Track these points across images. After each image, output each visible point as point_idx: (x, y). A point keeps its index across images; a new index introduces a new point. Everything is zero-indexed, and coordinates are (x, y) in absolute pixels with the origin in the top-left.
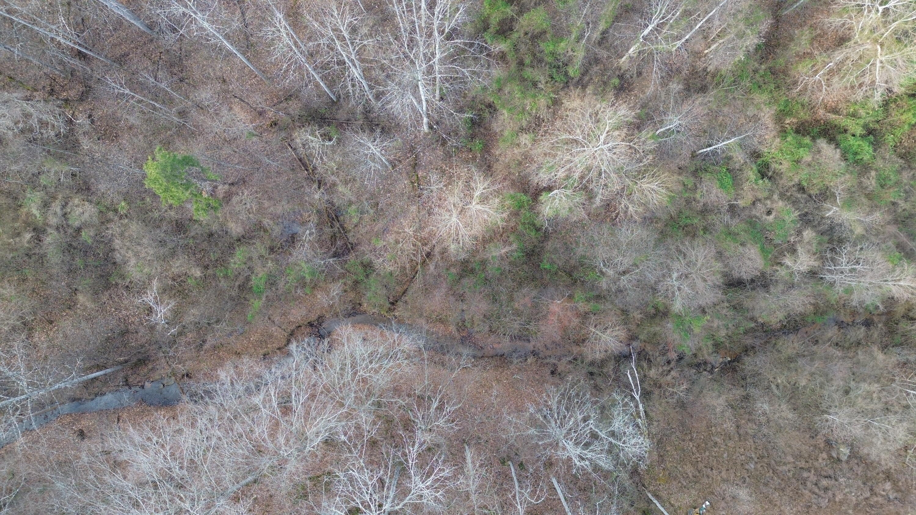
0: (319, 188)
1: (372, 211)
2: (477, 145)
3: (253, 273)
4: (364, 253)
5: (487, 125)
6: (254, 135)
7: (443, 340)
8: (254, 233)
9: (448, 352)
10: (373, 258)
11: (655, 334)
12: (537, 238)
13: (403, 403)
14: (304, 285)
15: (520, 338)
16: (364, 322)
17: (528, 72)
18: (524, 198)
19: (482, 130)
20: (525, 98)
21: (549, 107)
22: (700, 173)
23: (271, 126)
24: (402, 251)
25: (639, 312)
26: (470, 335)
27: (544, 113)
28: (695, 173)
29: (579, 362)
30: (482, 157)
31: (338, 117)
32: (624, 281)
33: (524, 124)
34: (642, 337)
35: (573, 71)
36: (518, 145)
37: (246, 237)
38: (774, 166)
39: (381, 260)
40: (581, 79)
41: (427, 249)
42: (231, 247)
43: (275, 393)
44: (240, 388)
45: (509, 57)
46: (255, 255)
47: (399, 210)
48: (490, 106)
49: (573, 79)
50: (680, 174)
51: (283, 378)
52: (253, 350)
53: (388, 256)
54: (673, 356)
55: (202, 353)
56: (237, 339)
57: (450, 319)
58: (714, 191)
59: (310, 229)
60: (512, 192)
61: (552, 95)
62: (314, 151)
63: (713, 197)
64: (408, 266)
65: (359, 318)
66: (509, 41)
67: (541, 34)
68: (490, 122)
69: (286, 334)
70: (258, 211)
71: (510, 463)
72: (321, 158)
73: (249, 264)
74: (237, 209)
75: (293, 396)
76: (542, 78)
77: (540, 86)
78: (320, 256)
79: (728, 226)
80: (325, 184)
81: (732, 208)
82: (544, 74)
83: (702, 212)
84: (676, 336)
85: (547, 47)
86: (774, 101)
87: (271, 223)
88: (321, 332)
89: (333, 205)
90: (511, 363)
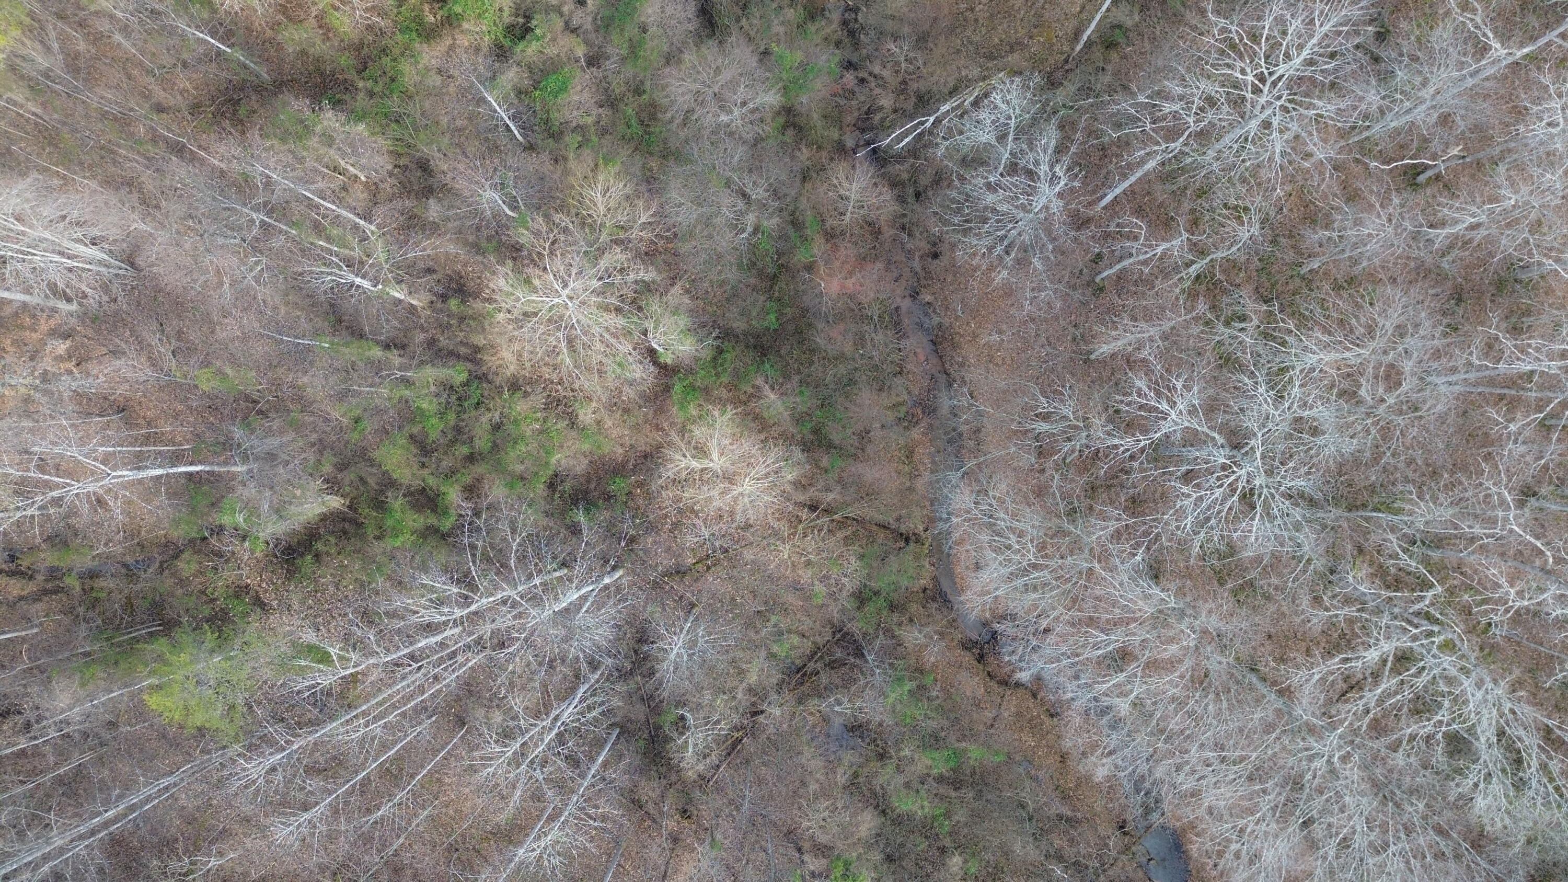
0: (762, 712)
1: (774, 619)
2: (618, 486)
3: (928, 775)
4: (843, 611)
5: (582, 480)
6: (713, 840)
7: (939, 443)
8: (866, 792)
9: (954, 430)
10: (845, 593)
11: (825, 117)
12: (733, 347)
13: (1057, 477)
14: (922, 688)
15: (897, 323)
16: (951, 575)
17: (482, 443)
18: (678, 387)
19: (592, 486)
20: (523, 437)
21: (526, 394)
22: (555, 128)
23: (689, 817)
24: (819, 551)
25: (798, 153)
26: (918, 403)
27: (538, 400)
28: (556, 136)
29: (906, 220)
30: (634, 471)
31: (643, 718)
32: (758, 193)
33: (562, 424)
34: (836, 135)
35: (458, 374)
36: (598, 423)
37: (875, 803)
38: (507, 19)
39: (845, 580)
40: (467, 359)
41: (804, 514)
42: (899, 821)
43: (1104, 682)
44: (1115, 739)
45: (468, 480)
46: (900, 779)
47: (757, 576)
48: (551, 486)
49: (469, 371)
50: (565, 159)
51: (1077, 677)
52: (1049, 736)
53: (835, 572)
54: (850, 78)
55: (1079, 815)
56: (1040, 768)
57: (902, 441)
58: (576, 98)
59: (831, 706)
60: (675, 409)
61: (506, 395)
62: (710, 738)
63: (586, 95)
64: (840, 535)
65: (946, 585)
66: (443, 489)
67: (416, 442)
68: (575, 477)
69: (1009, 692)
70: (827, 796)
71: (1098, 279)
72: (716, 723)
73: (915, 784)
74: (836, 829)
75: (1101, 652)
76: (484, 419)
77: (497, 417)
78: (869, 678)
79: (623, 59)
80: (753, 704)
81: (593, 61)
82: (477, 420)
83: (612, 105)
84: (818, 85)
85: (435, 428)
86: (407, 50)
87: (840, 771)
88: (987, 637)
89: (783, 680)
90: (940, 325)
